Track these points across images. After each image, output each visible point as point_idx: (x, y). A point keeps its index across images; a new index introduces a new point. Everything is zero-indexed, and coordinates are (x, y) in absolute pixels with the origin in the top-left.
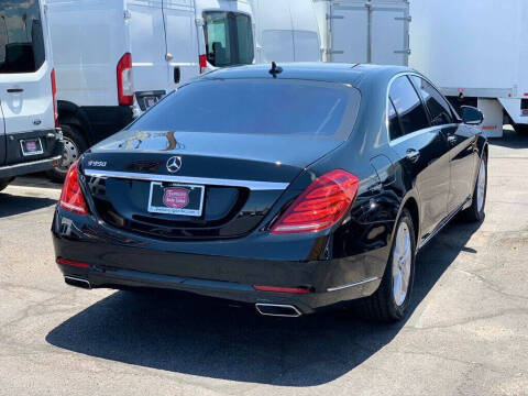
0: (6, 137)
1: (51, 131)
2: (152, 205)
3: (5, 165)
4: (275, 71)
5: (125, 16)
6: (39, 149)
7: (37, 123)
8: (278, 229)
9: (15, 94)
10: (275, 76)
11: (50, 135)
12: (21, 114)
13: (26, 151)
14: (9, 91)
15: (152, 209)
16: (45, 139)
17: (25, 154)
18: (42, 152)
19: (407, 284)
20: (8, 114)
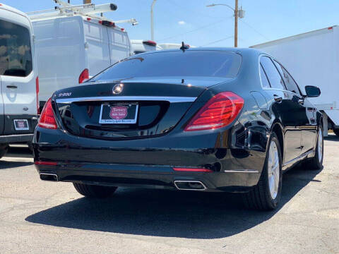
0: (4, 116)
1: (34, 116)
2: (102, 118)
3: (4, 135)
4: (184, 48)
5: (85, 46)
6: (26, 126)
7: (26, 109)
8: (189, 128)
9: (11, 89)
10: (184, 51)
11: (34, 118)
12: (15, 103)
13: (17, 127)
14: (8, 87)
15: (102, 121)
16: (30, 120)
17: (17, 129)
18: (28, 129)
19: (277, 186)
20: (7, 101)
